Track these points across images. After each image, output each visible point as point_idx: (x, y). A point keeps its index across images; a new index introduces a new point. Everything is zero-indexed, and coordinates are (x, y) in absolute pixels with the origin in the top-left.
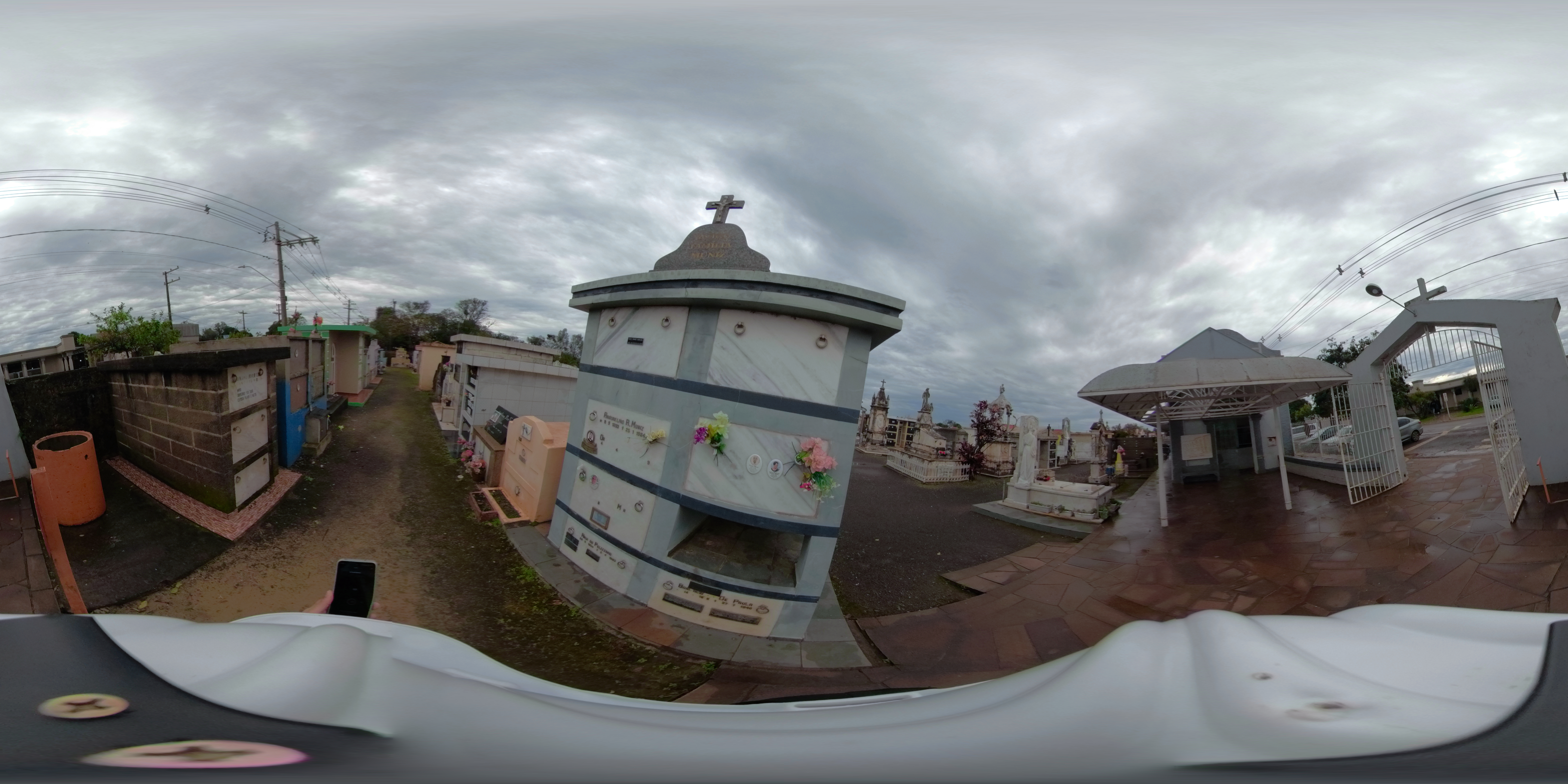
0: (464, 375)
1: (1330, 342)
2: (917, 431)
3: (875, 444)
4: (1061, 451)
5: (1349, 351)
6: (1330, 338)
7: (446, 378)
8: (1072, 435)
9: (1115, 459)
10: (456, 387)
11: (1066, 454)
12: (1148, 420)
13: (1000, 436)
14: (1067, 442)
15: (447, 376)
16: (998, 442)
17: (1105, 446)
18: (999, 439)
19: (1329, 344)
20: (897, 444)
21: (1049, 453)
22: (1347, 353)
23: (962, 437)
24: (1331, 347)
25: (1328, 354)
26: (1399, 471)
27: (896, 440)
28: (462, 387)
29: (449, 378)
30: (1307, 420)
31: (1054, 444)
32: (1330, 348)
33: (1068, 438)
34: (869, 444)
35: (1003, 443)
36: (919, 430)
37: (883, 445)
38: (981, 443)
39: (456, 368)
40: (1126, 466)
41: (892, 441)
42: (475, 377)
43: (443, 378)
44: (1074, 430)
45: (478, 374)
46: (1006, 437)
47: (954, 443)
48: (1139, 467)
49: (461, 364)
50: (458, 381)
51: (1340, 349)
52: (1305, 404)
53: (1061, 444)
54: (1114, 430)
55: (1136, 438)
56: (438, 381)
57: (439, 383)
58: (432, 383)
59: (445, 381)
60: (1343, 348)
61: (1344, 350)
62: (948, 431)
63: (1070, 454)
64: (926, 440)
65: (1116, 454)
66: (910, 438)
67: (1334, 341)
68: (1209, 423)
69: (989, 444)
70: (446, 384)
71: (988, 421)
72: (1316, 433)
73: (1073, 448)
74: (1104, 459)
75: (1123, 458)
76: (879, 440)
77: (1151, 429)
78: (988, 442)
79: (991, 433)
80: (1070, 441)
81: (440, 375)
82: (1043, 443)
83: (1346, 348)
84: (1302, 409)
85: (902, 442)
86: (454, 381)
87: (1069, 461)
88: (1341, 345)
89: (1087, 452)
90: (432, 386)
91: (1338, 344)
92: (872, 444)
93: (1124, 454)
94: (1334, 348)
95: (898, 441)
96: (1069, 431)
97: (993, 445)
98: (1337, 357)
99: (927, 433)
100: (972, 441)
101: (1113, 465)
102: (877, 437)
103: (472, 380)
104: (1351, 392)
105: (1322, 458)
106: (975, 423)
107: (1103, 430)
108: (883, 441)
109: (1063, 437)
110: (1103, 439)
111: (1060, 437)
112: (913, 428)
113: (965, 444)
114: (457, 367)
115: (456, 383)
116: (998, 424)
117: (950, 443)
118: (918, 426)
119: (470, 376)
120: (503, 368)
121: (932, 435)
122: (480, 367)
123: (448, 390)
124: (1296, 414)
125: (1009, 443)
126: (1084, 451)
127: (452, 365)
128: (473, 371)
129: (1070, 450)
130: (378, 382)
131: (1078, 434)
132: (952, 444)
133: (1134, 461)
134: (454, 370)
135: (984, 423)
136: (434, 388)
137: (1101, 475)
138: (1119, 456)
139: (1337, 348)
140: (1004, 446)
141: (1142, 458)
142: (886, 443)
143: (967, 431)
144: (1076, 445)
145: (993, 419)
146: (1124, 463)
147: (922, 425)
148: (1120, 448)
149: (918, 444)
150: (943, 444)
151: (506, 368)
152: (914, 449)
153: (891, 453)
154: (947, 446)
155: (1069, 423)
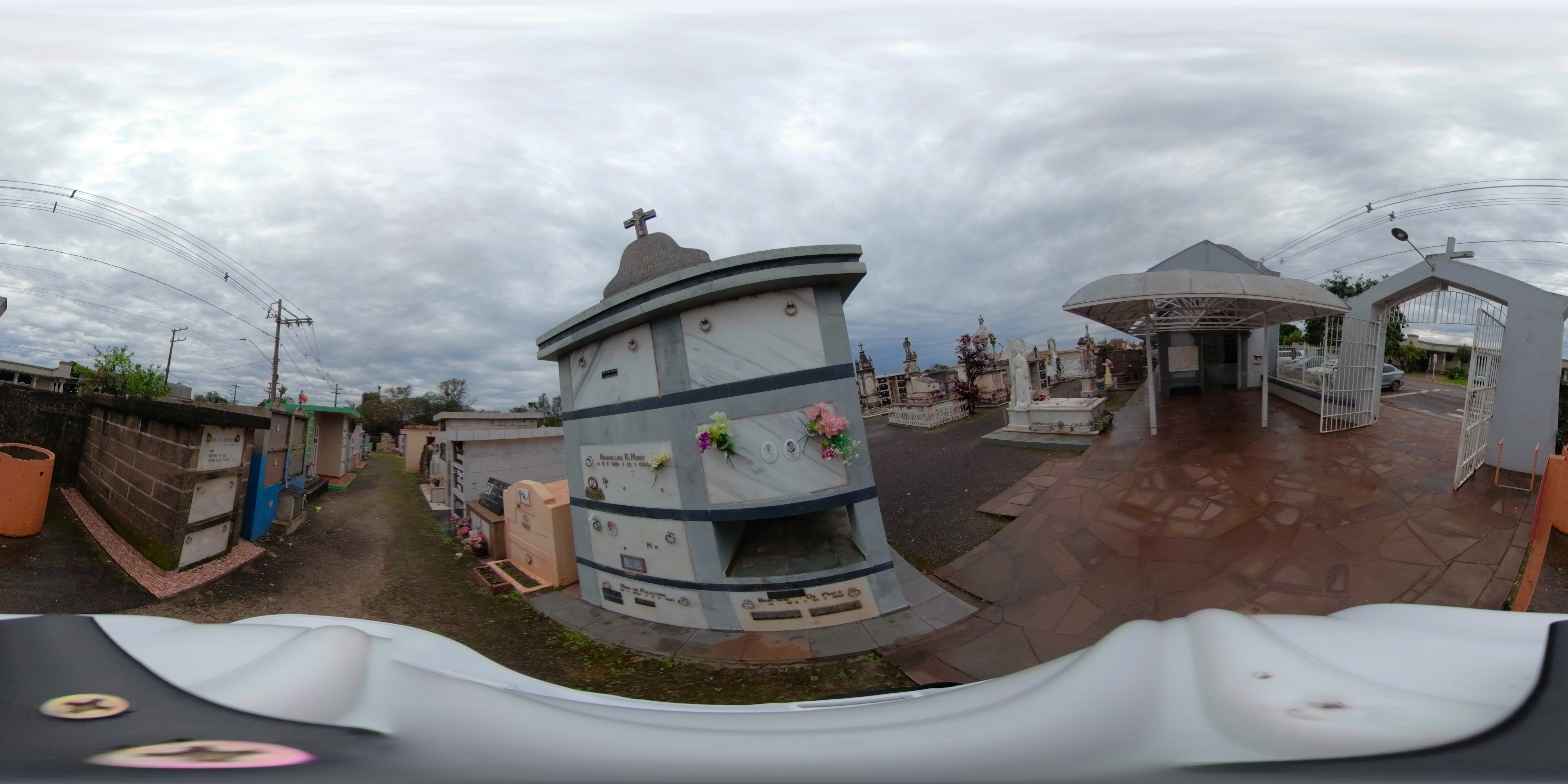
0: (449, 452)
2: (908, 382)
3: (872, 407)
4: (1051, 371)
7: (432, 459)
8: (1059, 354)
9: (1104, 373)
10: (443, 465)
11: (1055, 373)
12: (1135, 332)
13: (989, 365)
14: (1055, 361)
15: (433, 456)
16: (988, 373)
17: (1093, 360)
18: (989, 369)
20: (893, 401)
23: (952, 377)
27: (890, 397)
28: (449, 465)
29: (436, 458)
30: (1295, 346)
31: (1043, 365)
33: (1055, 357)
34: (866, 408)
35: (993, 372)
36: (909, 379)
37: (880, 406)
38: (971, 377)
39: (441, 448)
40: (1116, 378)
41: (887, 399)
42: (461, 453)
43: (429, 459)
44: (1060, 349)
45: (464, 449)
46: (995, 366)
47: (946, 384)
48: (1128, 378)
49: (445, 442)
50: (445, 460)
52: (1296, 330)
53: (1049, 364)
54: (1100, 345)
55: (1123, 351)
56: (425, 462)
57: (425, 465)
58: (419, 465)
59: (431, 462)
62: (939, 374)
63: (1059, 372)
64: (919, 387)
65: (1104, 367)
66: (903, 391)
68: (1197, 336)
69: (980, 377)
70: (433, 465)
71: (974, 354)
73: (1061, 367)
74: (1094, 373)
75: (1112, 371)
76: (875, 401)
77: (1138, 342)
78: (978, 374)
79: (980, 365)
80: (1058, 360)
81: (427, 456)
82: (1032, 365)
84: (1291, 334)
85: (897, 397)
86: (441, 460)
87: (1060, 380)
89: (1075, 369)
90: (419, 469)
92: (869, 408)
93: (1112, 367)
95: (893, 397)
96: (1055, 350)
97: (984, 376)
99: (918, 380)
100: (963, 376)
101: (1103, 379)
102: (873, 400)
103: (459, 457)
106: (962, 359)
107: (1090, 344)
108: (878, 402)
109: (1050, 357)
110: (1091, 353)
111: (1048, 358)
112: (903, 381)
113: (957, 382)
114: (443, 446)
115: (443, 462)
116: (984, 354)
117: (943, 385)
118: (907, 377)
119: (456, 453)
120: (488, 439)
121: (924, 381)
122: (465, 441)
123: (436, 471)
125: (1000, 371)
126: (1073, 368)
127: (437, 445)
128: (459, 446)
129: (1059, 368)
130: (362, 467)
131: (1065, 353)
132: (944, 385)
134: (440, 449)
135: (971, 356)
136: (422, 470)
137: (1092, 389)
138: (1107, 369)
140: (995, 375)
141: (1133, 368)
142: (882, 403)
143: (956, 370)
144: (1064, 363)
145: (979, 350)
146: (1114, 376)
147: (912, 374)
148: (1108, 362)
149: (914, 393)
150: (937, 386)
151: (492, 438)
152: (911, 399)
153: (889, 411)
154: (940, 388)
155: (1054, 341)
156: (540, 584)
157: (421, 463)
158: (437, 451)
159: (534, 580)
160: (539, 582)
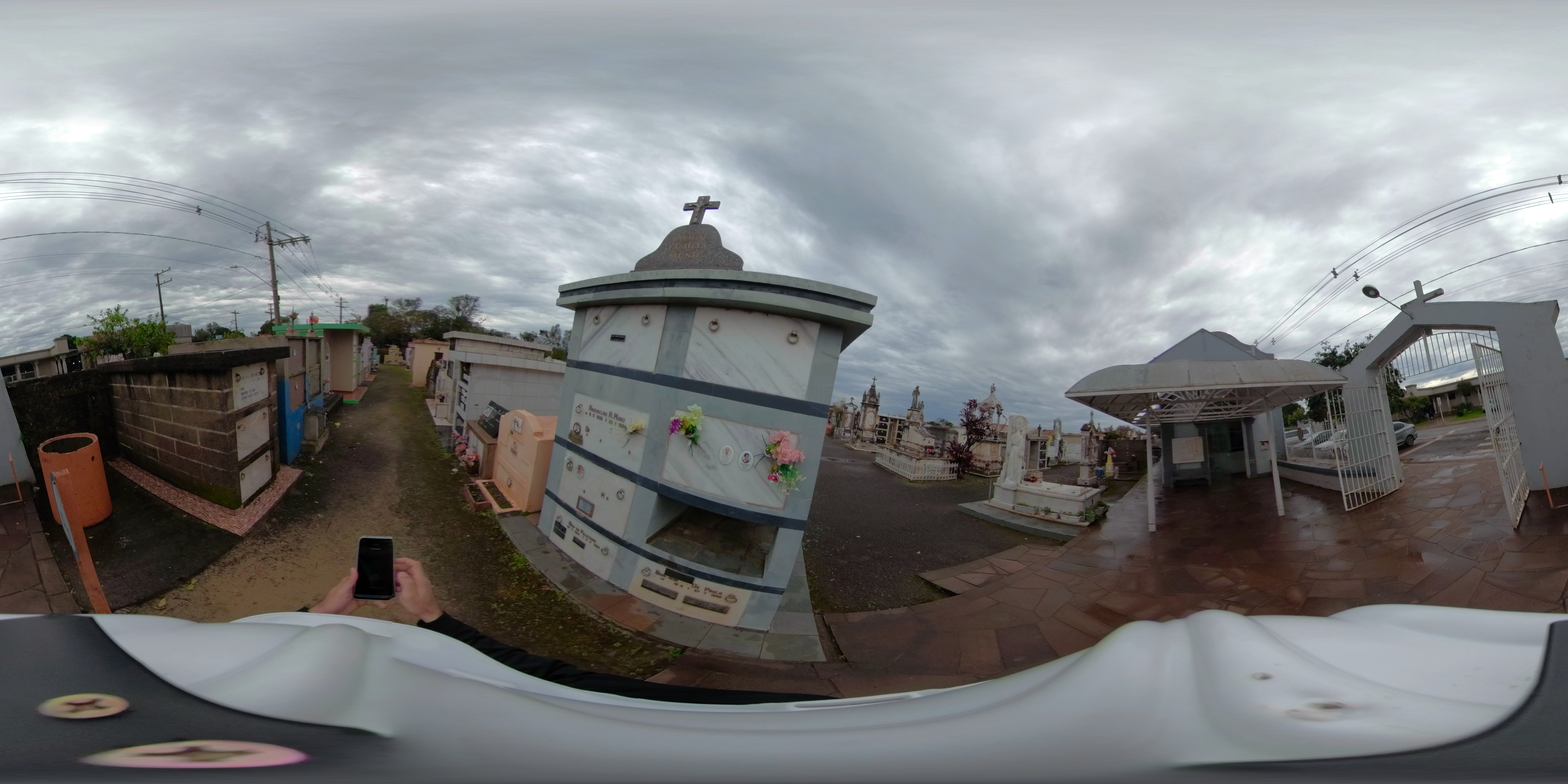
0: (457, 371)
1: (1324, 345)
2: (907, 429)
3: (866, 442)
4: (1052, 452)
5: (1344, 355)
6: (1324, 342)
7: (439, 374)
8: (1063, 436)
9: (1106, 461)
10: (449, 383)
11: (1057, 455)
12: (1139, 423)
13: (989, 435)
14: (1058, 442)
15: (440, 372)
16: (987, 442)
17: (1095, 448)
18: (988, 439)
19: (1323, 348)
20: (887, 442)
21: (1039, 454)
22: (1341, 357)
23: (951, 436)
24: (1325, 350)
25: (1322, 358)
26: (1395, 477)
27: (885, 438)
28: (455, 383)
29: (442, 374)
30: (1300, 425)
31: (1045, 445)
32: (1324, 352)
33: (1059, 438)
34: (860, 441)
35: (992, 442)
36: (909, 427)
37: (873, 443)
38: (970, 443)
39: (449, 365)
40: (1117, 468)
41: (882, 438)
42: (468, 373)
43: (436, 374)
44: (1065, 431)
45: (471, 370)
46: (996, 437)
47: (943, 441)
48: (1130, 469)
49: (454, 361)
50: (451, 377)
51: (1334, 353)
52: (1298, 408)
53: (1052, 445)
54: (1103, 433)
55: (1128, 440)
56: (432, 377)
57: (432, 379)
58: (425, 379)
59: (438, 378)
60: (1337, 352)
61: (1338, 354)
62: (938, 429)
63: (1060, 454)
64: (916, 438)
65: (1106, 456)
66: (900, 436)
67: (1328, 345)
68: (1200, 426)
69: (978, 443)
70: (440, 381)
71: (977, 421)
72: (1309, 438)
73: (1063, 449)
74: (1094, 460)
75: (1114, 460)
76: (870, 437)
77: (1143, 431)
78: (978, 441)
79: (981, 433)
80: (1061, 442)
81: (434, 371)
82: (1033, 443)
83: (1340, 351)
84: (1295, 413)
85: (892, 440)
86: (448, 377)
87: (1059, 462)
88: (1335, 349)
89: (1077, 454)
90: (426, 383)
91: (1332, 348)
92: (863, 441)
93: (1115, 456)
94: (1328, 351)
95: (888, 439)
96: (1060, 432)
97: (983, 444)
98: (1332, 360)
99: (917, 431)
100: (962, 440)
101: (1103, 467)
102: (868, 435)
103: (465, 376)
104: (1345, 397)
105: (1315, 463)
106: (964, 422)
107: (1094, 432)
108: (873, 439)
109: (1054, 438)
110: (1094, 440)
111: (1051, 438)
112: (903, 426)
113: (954, 443)
114: (451, 364)
115: (450, 379)
116: (987, 423)
117: (940, 442)
118: (908, 424)
119: (463, 372)
120: (495, 364)
121: (922, 433)
122: (473, 364)
123: (441, 386)
124: (1289, 419)
125: (999, 443)
126: (1074, 453)
127: (445, 362)
128: (466, 367)
129: (1060, 451)
130: (372, 380)
131: (1070, 435)
133: (1124, 463)
134: (447, 366)
135: (973, 422)
136: (428, 385)
137: (1090, 477)
138: (1109, 458)
139: (1331, 352)
140: (993, 446)
141: (1133, 460)
142: (876, 440)
143: (957, 430)
144: (1067, 445)
145: (983, 418)
146: (1115, 465)
147: (912, 423)
148: (1111, 450)
149: (908, 442)
150: (932, 442)
151: (498, 364)
152: (904, 447)
153: (879, 450)
154: (936, 444)
155: (1060, 424)
156: (512, 507)
157: (428, 377)
158: (445, 367)
159: (509, 502)
160: (512, 505)
